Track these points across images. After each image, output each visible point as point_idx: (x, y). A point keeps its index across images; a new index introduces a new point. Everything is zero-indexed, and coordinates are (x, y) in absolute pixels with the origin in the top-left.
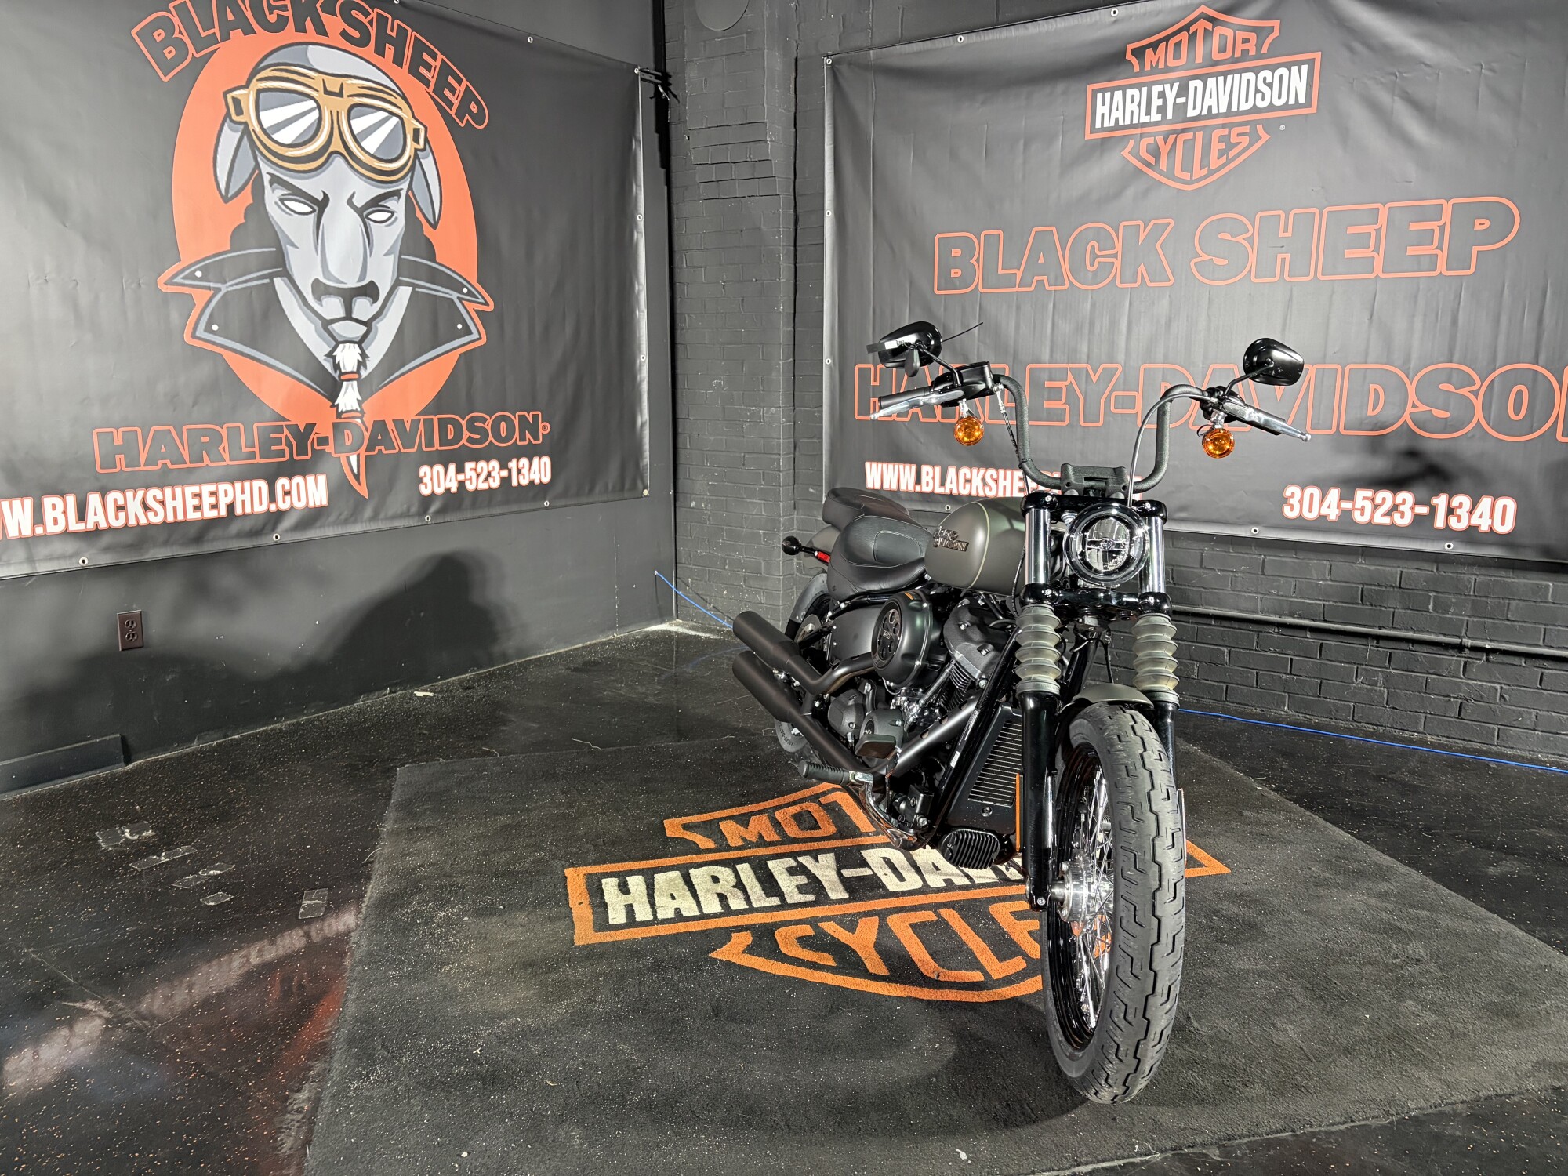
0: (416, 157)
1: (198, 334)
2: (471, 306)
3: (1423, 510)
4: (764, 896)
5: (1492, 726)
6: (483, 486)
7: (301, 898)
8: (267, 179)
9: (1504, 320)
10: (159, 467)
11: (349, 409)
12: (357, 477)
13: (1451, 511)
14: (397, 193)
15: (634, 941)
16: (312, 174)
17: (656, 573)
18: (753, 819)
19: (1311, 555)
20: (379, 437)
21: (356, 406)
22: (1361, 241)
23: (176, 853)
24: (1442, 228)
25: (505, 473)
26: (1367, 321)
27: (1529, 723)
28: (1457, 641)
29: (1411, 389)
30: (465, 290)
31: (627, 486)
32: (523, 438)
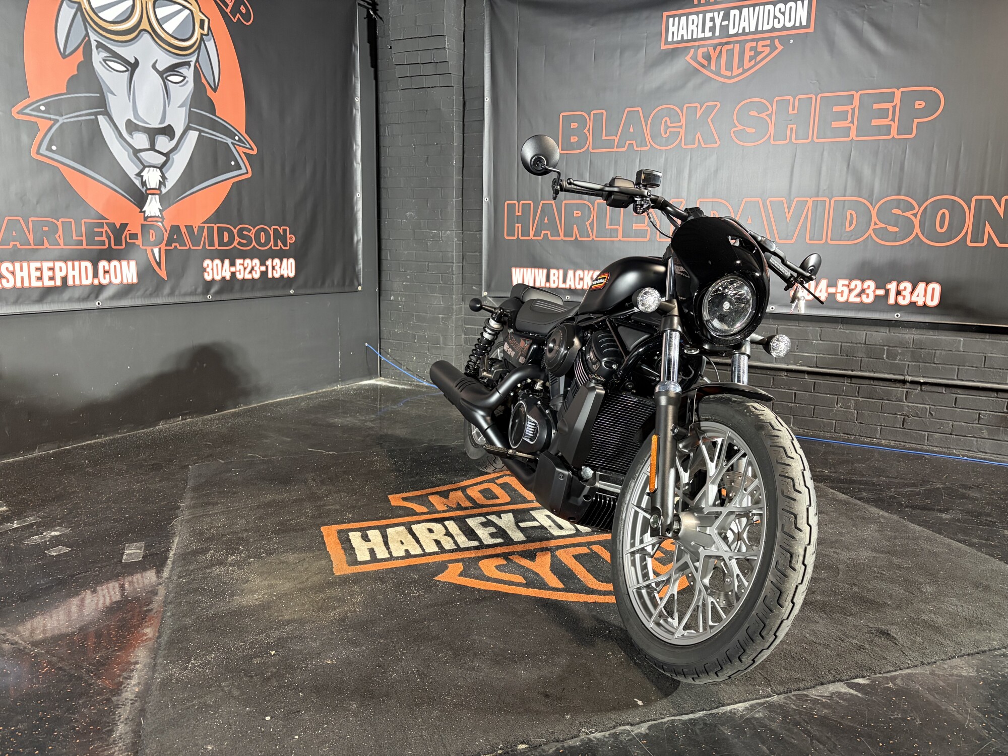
0: (202, 39)
1: (41, 151)
2: (241, 150)
3: (881, 292)
4: (467, 540)
5: (923, 433)
6: (248, 276)
7: (124, 549)
8: (94, 44)
9: (934, 167)
10: (11, 246)
11: (153, 214)
12: (159, 264)
13: (898, 293)
14: (188, 64)
15: (377, 572)
16: (129, 43)
17: (366, 344)
18: (451, 493)
19: (809, 324)
20: (175, 237)
21: (158, 214)
22: (843, 116)
23: (25, 522)
24: (894, 107)
25: (263, 268)
26: (845, 168)
27: (948, 430)
28: (902, 378)
29: (874, 213)
30: (237, 138)
31: (347, 283)
32: (276, 245)
